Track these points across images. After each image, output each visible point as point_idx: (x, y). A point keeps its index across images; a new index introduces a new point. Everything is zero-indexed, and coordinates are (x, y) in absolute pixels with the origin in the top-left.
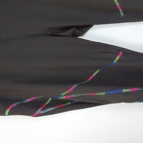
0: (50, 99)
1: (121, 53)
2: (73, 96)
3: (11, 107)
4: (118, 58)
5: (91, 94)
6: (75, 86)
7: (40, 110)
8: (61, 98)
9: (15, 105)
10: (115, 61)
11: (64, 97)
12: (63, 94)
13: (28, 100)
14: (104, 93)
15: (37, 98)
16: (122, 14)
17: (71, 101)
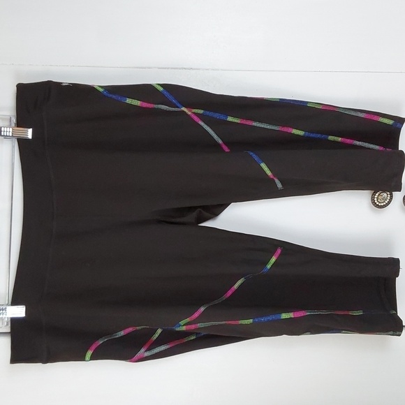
0: (159, 331)
1: (279, 251)
2: (200, 325)
3: (94, 347)
4: (273, 260)
5: (230, 322)
6: (202, 309)
7: (143, 350)
8: (178, 329)
9: (101, 342)
10: (269, 266)
11: (184, 328)
12: (182, 323)
13: (122, 333)
14: (251, 321)
15: (138, 328)
16: (279, 185)
17: (197, 334)
